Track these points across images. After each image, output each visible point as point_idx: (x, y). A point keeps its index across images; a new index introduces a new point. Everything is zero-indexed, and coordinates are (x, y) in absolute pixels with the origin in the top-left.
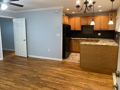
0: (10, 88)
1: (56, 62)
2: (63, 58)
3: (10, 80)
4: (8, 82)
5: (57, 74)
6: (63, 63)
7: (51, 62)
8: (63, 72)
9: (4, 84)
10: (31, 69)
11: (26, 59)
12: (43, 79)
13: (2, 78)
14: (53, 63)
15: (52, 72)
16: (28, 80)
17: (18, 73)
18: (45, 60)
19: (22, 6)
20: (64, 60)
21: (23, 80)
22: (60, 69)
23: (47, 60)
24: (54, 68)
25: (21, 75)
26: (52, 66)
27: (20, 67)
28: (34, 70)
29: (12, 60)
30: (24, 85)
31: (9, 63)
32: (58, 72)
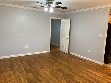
0: (46, 77)
1: (95, 64)
2: (105, 62)
3: (49, 70)
4: (47, 72)
5: (92, 77)
6: (103, 68)
7: (90, 63)
8: (100, 78)
9: (43, 73)
10: (68, 65)
11: (67, 56)
12: (75, 79)
13: (44, 67)
14: (91, 65)
15: (87, 74)
16: (62, 76)
17: (56, 67)
18: (84, 60)
19: (66, 8)
20: (106, 64)
21: (58, 74)
22: (97, 74)
23: (85, 61)
24: (90, 71)
25: (58, 69)
26: (89, 68)
27: (60, 61)
28: (70, 67)
29: (56, 54)
30: (57, 78)
31: (53, 56)
32: (94, 77)
